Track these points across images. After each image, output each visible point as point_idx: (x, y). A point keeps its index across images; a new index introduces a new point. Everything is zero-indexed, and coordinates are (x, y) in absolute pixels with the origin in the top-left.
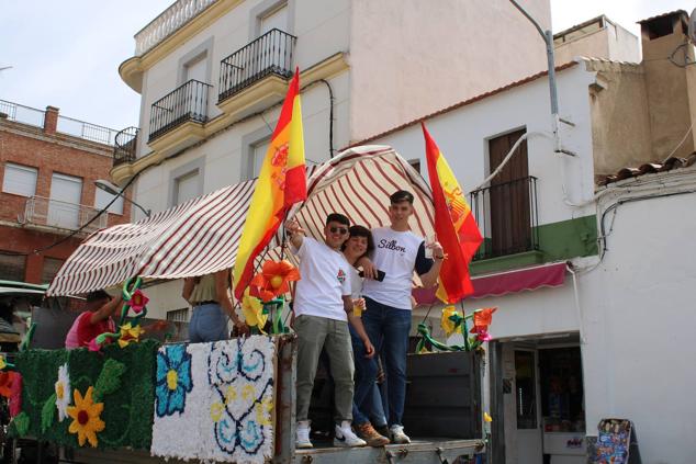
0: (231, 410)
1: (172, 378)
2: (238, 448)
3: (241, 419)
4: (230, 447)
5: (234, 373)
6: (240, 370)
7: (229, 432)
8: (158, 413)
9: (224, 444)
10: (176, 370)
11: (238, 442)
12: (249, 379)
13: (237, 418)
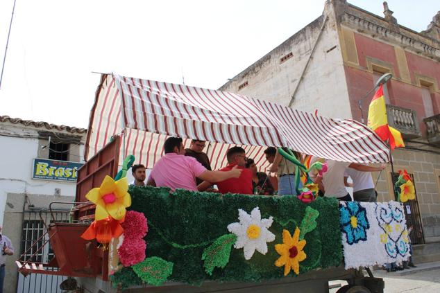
0: (391, 237)
1: (354, 221)
2: (398, 255)
3: (397, 240)
4: (394, 255)
5: (390, 218)
6: (393, 217)
7: (392, 247)
8: (348, 242)
9: (391, 254)
10: (356, 216)
11: (398, 252)
12: (398, 222)
13: (395, 240)
